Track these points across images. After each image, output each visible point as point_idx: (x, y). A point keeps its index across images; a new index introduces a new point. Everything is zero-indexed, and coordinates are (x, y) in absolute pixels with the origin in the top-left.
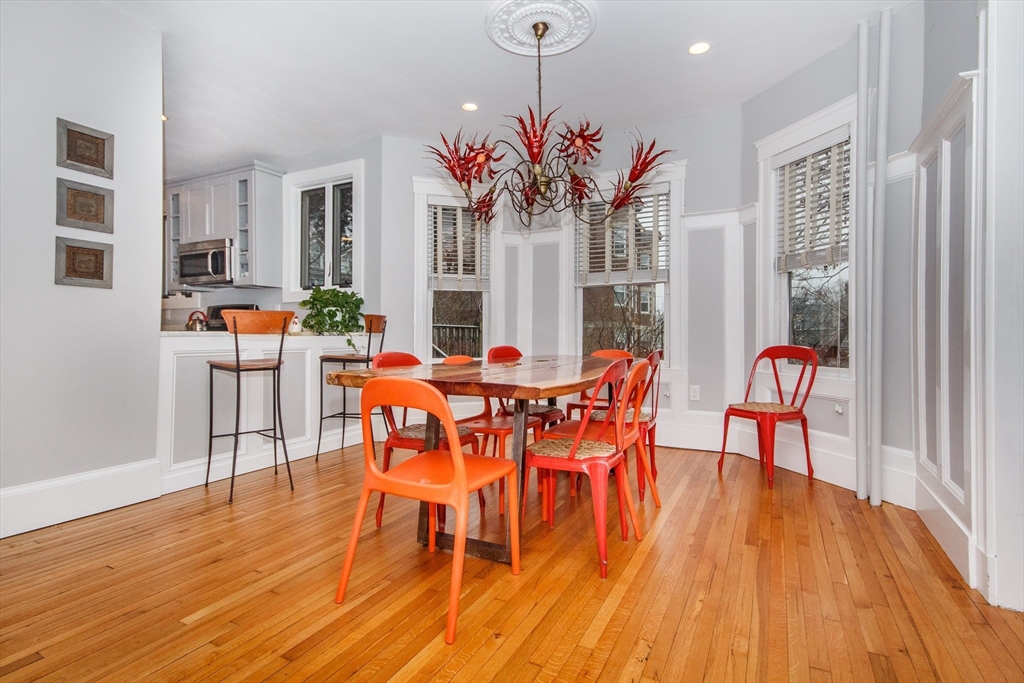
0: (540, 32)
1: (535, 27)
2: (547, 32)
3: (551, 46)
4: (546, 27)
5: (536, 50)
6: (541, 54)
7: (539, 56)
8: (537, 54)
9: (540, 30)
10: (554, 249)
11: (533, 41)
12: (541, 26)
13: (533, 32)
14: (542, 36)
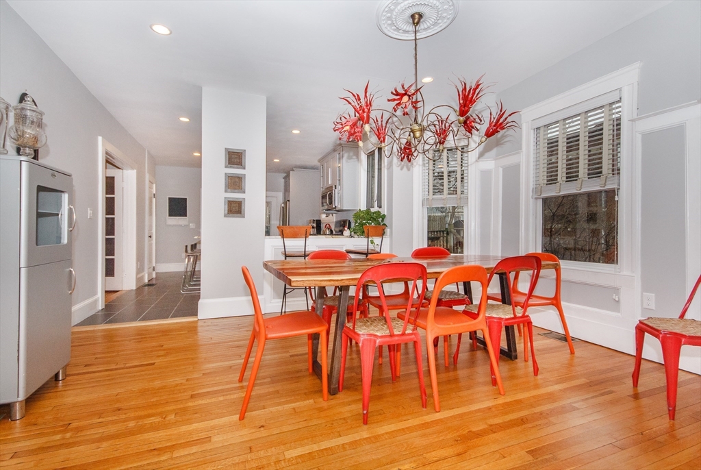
0: (416, 21)
1: (413, 16)
2: (421, 20)
3: (425, 31)
4: (421, 16)
5: (414, 35)
6: (417, 38)
7: (416, 39)
8: (414, 38)
9: (417, 19)
10: (516, 168)
11: (411, 28)
12: (417, 16)
13: (411, 21)
14: (418, 23)
